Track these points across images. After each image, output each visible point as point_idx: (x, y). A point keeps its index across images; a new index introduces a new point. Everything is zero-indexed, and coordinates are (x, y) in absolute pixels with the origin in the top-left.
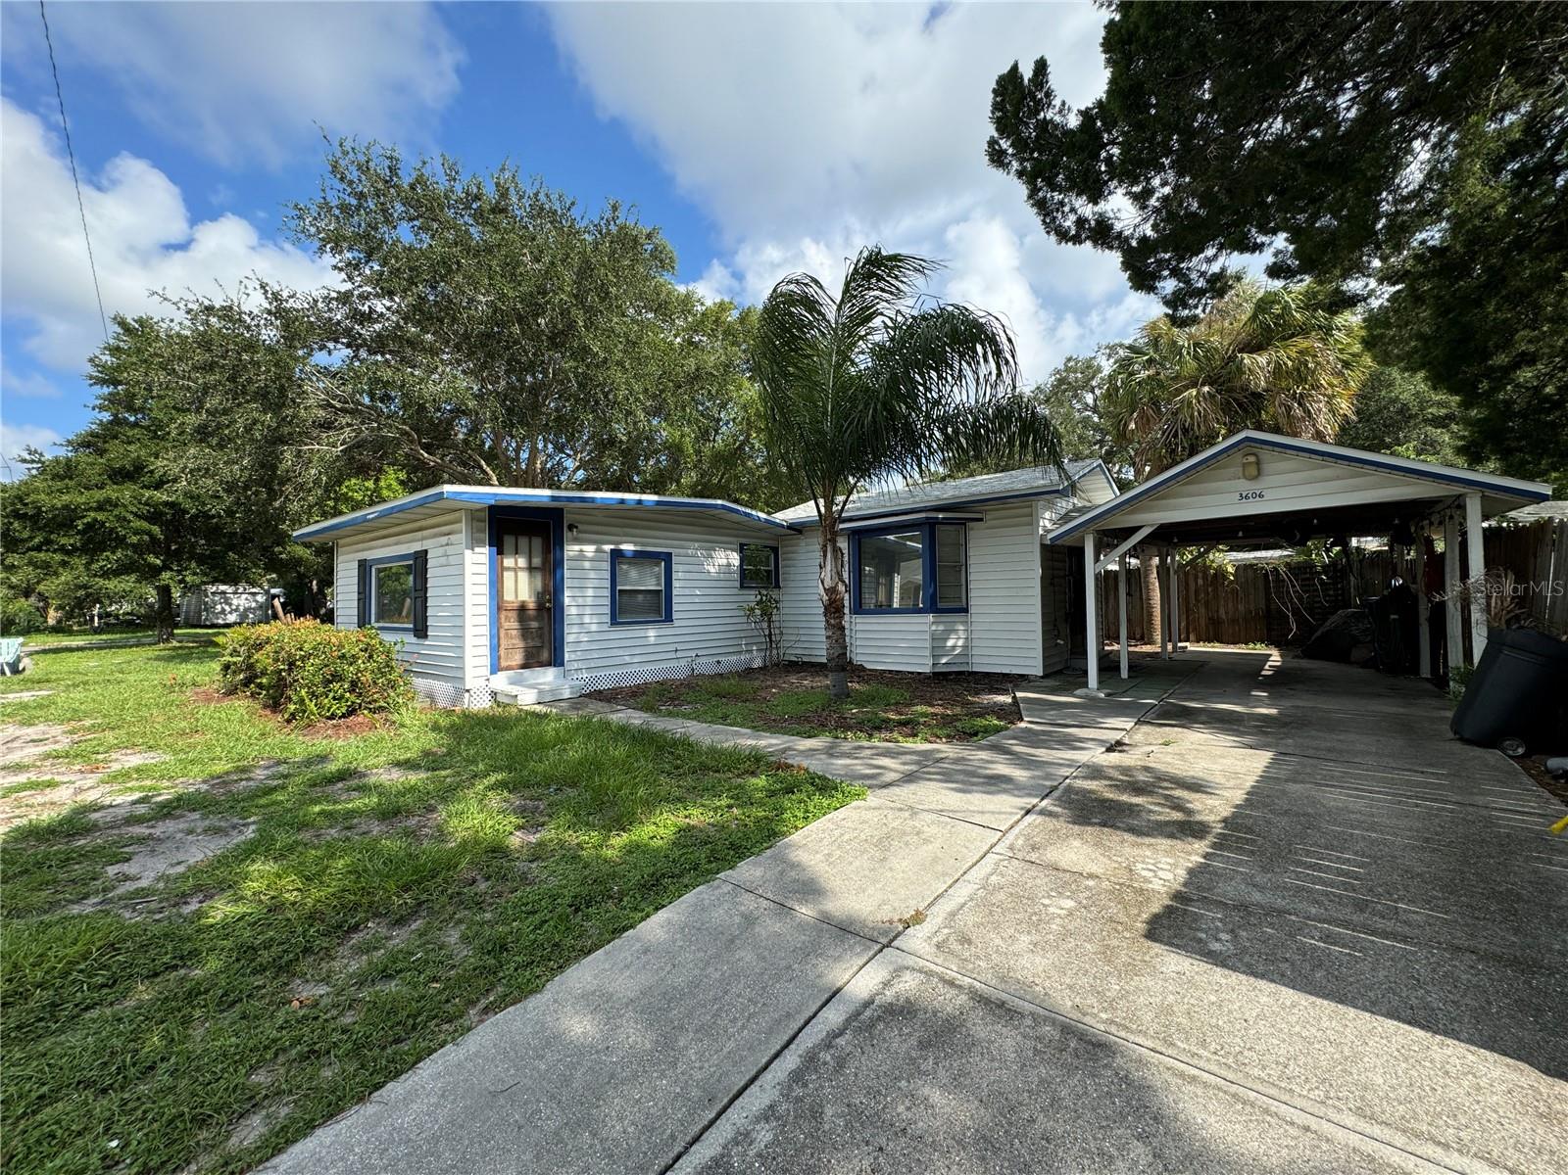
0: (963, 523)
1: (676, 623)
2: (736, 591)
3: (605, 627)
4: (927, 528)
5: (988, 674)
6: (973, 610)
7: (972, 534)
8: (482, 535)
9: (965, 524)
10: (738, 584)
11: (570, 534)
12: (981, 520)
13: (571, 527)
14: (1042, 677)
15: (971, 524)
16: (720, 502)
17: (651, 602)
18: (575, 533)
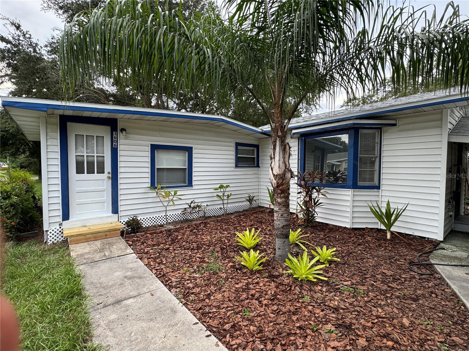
1: (194, 187)
2: (233, 169)
3: (147, 190)
4: (352, 132)
6: (383, 187)
7: (385, 136)
8: (55, 134)
9: (381, 129)
10: (234, 165)
12: (395, 125)
13: (122, 130)
14: (444, 242)
15: (385, 128)
17: (179, 175)
18: (124, 134)
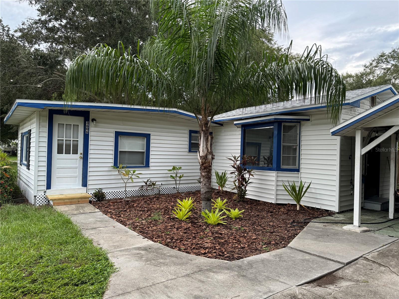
0: (299, 122)
1: (151, 168)
2: (187, 154)
3: (111, 169)
4: (276, 125)
5: (313, 208)
6: (302, 170)
7: (303, 129)
8: (45, 123)
9: (300, 122)
10: (187, 150)
11: (92, 123)
12: (309, 120)
13: (93, 120)
14: (338, 213)
15: (303, 122)
16: (174, 109)
17: (138, 157)
18: (94, 123)
